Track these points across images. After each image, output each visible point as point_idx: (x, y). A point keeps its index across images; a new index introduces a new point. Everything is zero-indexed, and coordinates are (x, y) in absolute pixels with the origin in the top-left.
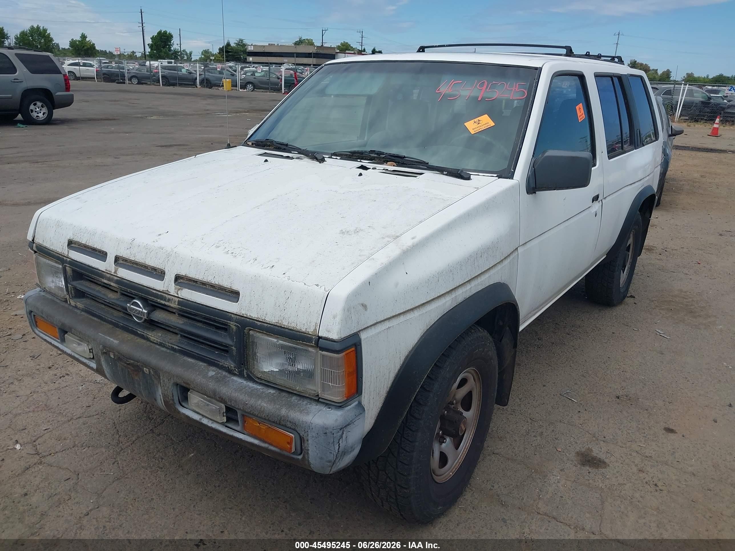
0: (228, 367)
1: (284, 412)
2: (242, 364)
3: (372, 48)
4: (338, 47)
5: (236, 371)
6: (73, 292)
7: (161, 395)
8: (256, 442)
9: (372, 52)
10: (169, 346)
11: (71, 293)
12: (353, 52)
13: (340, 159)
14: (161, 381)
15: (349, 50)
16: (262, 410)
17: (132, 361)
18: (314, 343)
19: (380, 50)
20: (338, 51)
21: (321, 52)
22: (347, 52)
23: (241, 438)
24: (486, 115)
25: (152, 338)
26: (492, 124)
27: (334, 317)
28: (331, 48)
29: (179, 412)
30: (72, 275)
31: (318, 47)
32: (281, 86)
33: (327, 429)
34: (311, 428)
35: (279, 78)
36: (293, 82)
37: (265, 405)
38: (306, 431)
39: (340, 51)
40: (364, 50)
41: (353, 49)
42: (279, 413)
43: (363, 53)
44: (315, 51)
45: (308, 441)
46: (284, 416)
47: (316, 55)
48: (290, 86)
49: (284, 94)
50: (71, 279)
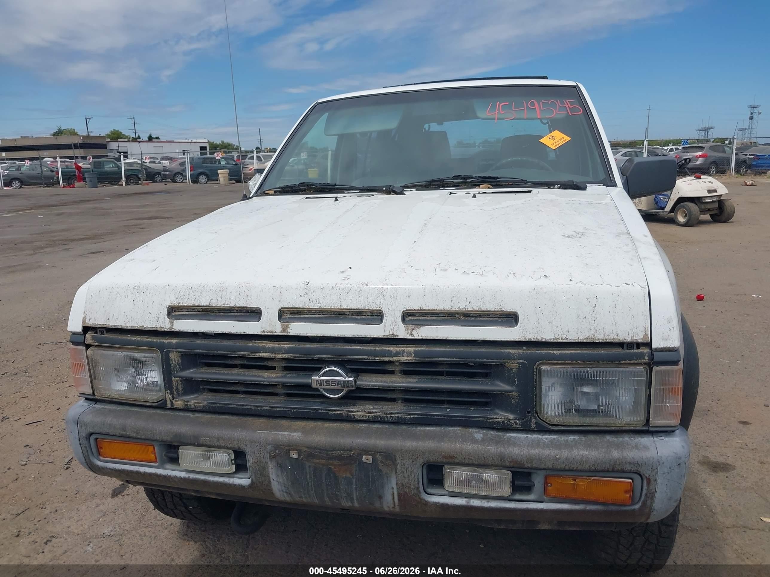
0: (503, 422)
1: (616, 454)
2: (529, 412)
3: (148, 135)
4: (108, 136)
5: (517, 424)
6: (180, 387)
7: (395, 487)
8: (565, 506)
9: (148, 138)
10: (393, 418)
11: (177, 389)
12: (126, 140)
13: (417, 190)
14: (398, 467)
15: (122, 138)
16: (584, 460)
17: (338, 452)
18: (647, 358)
19: (157, 136)
20: (109, 140)
21: (89, 141)
22: (119, 140)
23: (543, 508)
24: (556, 131)
25: (358, 416)
26: (569, 139)
27: (669, 322)
28: (100, 137)
29: (427, 503)
30: (180, 362)
31: (83, 136)
32: (58, 178)
33: (680, 458)
34: (661, 462)
35: (52, 171)
36: (74, 174)
37: (586, 453)
38: (654, 468)
39: (111, 140)
40: (139, 138)
41: (127, 137)
42: (610, 457)
43: (138, 140)
44: (81, 142)
45: (656, 480)
46: (619, 459)
47: (83, 146)
48: (69, 179)
49: (63, 187)
50: (178, 369)
